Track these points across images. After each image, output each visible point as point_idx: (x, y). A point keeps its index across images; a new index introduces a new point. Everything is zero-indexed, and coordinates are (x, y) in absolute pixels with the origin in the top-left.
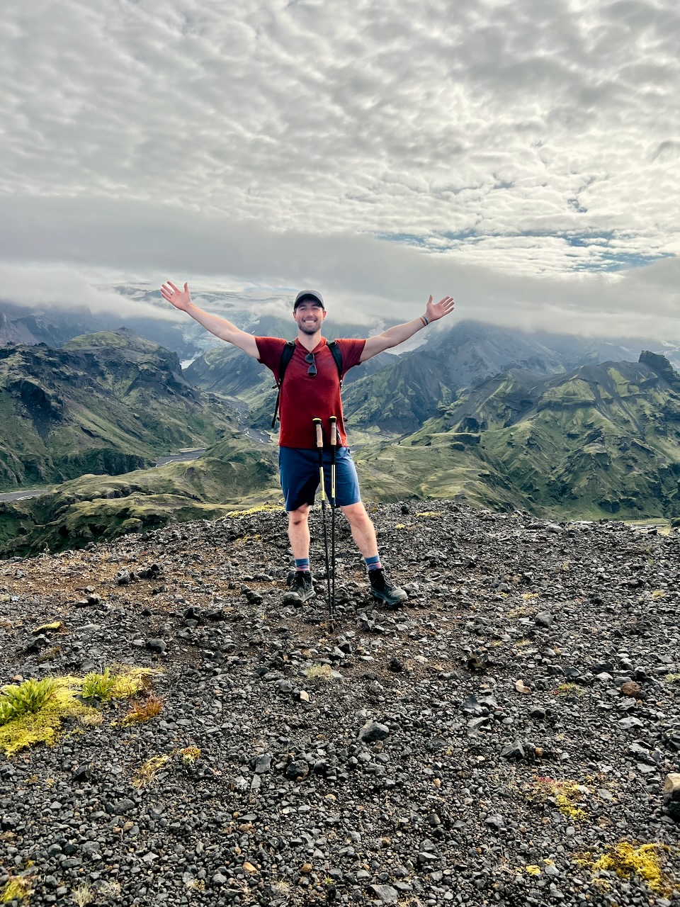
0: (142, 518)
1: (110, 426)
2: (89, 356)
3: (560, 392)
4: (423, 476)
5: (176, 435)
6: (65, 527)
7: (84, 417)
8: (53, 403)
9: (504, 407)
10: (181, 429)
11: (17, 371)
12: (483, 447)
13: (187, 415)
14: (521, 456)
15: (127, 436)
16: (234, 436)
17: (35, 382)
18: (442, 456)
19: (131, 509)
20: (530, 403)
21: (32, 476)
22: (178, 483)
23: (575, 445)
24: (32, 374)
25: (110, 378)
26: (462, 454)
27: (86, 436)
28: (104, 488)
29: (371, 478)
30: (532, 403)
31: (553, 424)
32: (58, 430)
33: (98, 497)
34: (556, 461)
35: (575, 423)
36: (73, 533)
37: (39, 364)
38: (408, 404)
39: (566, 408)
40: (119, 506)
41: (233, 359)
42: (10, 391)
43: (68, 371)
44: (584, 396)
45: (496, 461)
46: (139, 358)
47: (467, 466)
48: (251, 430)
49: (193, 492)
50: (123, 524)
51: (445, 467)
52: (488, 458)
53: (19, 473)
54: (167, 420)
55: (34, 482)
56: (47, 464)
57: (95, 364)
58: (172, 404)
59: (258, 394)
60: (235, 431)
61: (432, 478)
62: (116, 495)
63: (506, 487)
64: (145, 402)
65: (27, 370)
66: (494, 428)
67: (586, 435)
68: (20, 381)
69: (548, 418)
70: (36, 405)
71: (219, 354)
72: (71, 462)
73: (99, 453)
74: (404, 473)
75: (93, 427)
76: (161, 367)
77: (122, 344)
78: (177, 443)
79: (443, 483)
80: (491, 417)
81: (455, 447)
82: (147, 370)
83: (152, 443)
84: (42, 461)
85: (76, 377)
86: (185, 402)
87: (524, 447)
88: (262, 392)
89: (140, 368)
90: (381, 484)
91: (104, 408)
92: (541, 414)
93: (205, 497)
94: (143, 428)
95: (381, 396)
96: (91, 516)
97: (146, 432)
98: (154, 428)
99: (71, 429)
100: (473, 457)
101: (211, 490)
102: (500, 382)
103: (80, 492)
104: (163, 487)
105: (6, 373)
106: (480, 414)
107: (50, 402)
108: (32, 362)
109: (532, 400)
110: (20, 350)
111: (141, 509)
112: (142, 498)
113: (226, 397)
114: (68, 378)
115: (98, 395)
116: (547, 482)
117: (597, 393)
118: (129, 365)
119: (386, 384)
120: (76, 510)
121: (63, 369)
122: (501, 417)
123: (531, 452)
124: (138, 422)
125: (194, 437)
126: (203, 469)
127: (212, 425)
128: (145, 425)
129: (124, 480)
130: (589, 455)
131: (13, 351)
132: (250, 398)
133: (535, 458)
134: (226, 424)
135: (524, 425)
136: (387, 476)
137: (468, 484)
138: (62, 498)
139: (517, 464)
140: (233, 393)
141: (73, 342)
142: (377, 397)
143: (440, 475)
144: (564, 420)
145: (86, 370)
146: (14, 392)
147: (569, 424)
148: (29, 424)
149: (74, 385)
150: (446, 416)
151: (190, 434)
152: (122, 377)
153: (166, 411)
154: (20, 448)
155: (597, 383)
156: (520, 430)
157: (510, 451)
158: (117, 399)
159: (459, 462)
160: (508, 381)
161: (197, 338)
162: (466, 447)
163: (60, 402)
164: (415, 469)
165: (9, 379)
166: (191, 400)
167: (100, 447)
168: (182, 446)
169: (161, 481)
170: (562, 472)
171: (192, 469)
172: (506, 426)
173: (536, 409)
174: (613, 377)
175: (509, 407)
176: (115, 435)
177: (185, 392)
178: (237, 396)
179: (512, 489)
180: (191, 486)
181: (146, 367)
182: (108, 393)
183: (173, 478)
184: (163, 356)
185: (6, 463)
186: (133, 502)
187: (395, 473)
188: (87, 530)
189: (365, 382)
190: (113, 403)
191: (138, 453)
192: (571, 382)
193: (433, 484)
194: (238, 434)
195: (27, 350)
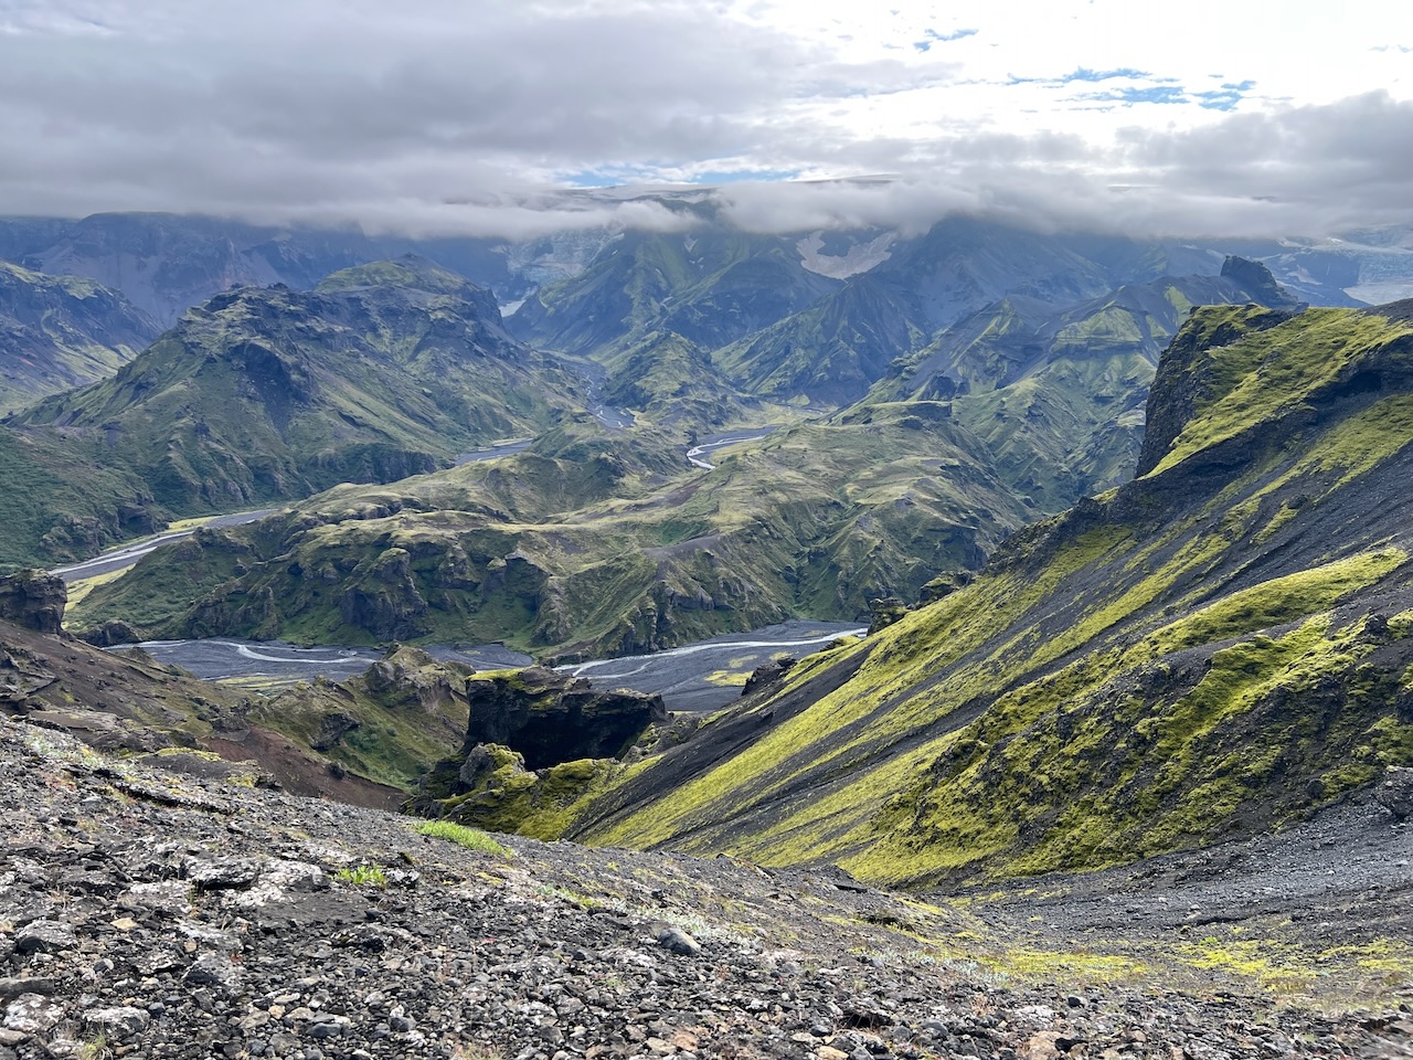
0: (408, 547)
1: (385, 408)
2: (354, 301)
3: (1085, 328)
4: (851, 472)
5: (488, 420)
6: (297, 564)
7: (346, 396)
8: (295, 377)
9: (996, 357)
10: (495, 410)
11: (238, 329)
12: (956, 423)
13: (505, 388)
14: (1016, 435)
15: (412, 423)
16: (576, 419)
17: (266, 345)
18: (885, 439)
19: (393, 535)
20: (1038, 349)
21: (265, 489)
22: (475, 495)
23: (1105, 414)
24: (263, 333)
25: (387, 333)
26: (918, 436)
27: (347, 426)
28: (362, 504)
29: (769, 478)
30: (1041, 349)
31: (1072, 382)
32: (304, 418)
33: (353, 517)
34: (1073, 441)
35: (1107, 378)
36: (308, 574)
37: (275, 316)
38: (853, 358)
39: (1095, 354)
40: (377, 530)
41: (583, 297)
42: (229, 361)
43: (320, 326)
44: (1123, 335)
45: (977, 443)
46: (430, 300)
47: (927, 453)
48: (607, 408)
49: (496, 507)
50: (380, 558)
51: (888, 457)
52: (962, 440)
53: (246, 485)
54: (473, 396)
55: (268, 497)
56: (287, 470)
57: (364, 314)
58: (482, 372)
59: (621, 350)
60: (578, 410)
61: (866, 474)
62: (380, 514)
63: (987, 484)
64: (441, 371)
65: (254, 326)
66: (977, 392)
67: (1124, 397)
68: (243, 345)
69: (1064, 373)
70: (268, 380)
71: (562, 291)
72: (323, 466)
73: (365, 450)
74: (821, 467)
75: (358, 412)
76: (463, 315)
77: (407, 280)
78: (489, 431)
79: (883, 481)
80: (975, 373)
81: (906, 424)
82: (442, 319)
83: (451, 432)
84: (280, 465)
85: (332, 334)
86: (502, 369)
87: (1022, 420)
88: (627, 347)
89: (432, 317)
90: (782, 487)
91: (377, 381)
92: (1053, 366)
93: (516, 514)
94: (437, 410)
95: (811, 346)
96: (334, 547)
97: (442, 417)
98: (454, 410)
99: (323, 416)
100: (936, 440)
101: (525, 503)
102: (990, 317)
103: (325, 511)
104: (451, 500)
105: (222, 332)
106: (958, 369)
107: (289, 375)
108: (264, 315)
109: (1041, 343)
110: (244, 295)
111: (407, 534)
112: (412, 517)
113: (572, 358)
114: (319, 338)
115: (369, 361)
116: (1055, 474)
117: (1145, 329)
118: (414, 313)
119: (819, 326)
120: (315, 537)
121: (312, 323)
122: (990, 373)
123: (1033, 427)
124: (430, 402)
125: (515, 422)
126: (513, 470)
127: (544, 403)
128: (441, 406)
129: (392, 492)
130: (1124, 429)
131: (234, 299)
132: (609, 357)
133: (1039, 438)
134: (567, 401)
135: (1026, 385)
136: (793, 473)
137: (920, 482)
138: (297, 520)
139: (1009, 447)
140: (583, 351)
141: (333, 281)
142: (805, 348)
143: (879, 469)
144: (1090, 375)
145: (349, 323)
146: (235, 362)
147: (1098, 381)
148: (259, 409)
149: (330, 347)
150: (903, 374)
151: (509, 418)
152: (405, 332)
153: (473, 383)
154: (246, 446)
155: (1146, 313)
156: (1017, 393)
157: (1000, 427)
158: (398, 367)
159: (912, 448)
160: (1003, 314)
161: (530, 266)
162: (927, 423)
163: (304, 374)
164: (841, 461)
165: (226, 342)
166: (512, 365)
167: (367, 442)
168: (498, 436)
169: (449, 491)
170: (1081, 457)
171: (497, 471)
172: (998, 386)
173: (1046, 360)
174: (1174, 302)
175: (1004, 357)
176: (393, 422)
177: (503, 352)
178: (590, 356)
179: (997, 488)
180: (494, 497)
181: (440, 315)
182: (383, 357)
183: (468, 486)
184: (471, 296)
185: (226, 470)
186: (397, 523)
187: (806, 469)
188: (329, 567)
189: (787, 324)
190: (390, 373)
191: (426, 449)
192: (1103, 314)
193: (867, 484)
194: (582, 415)
195: (255, 296)
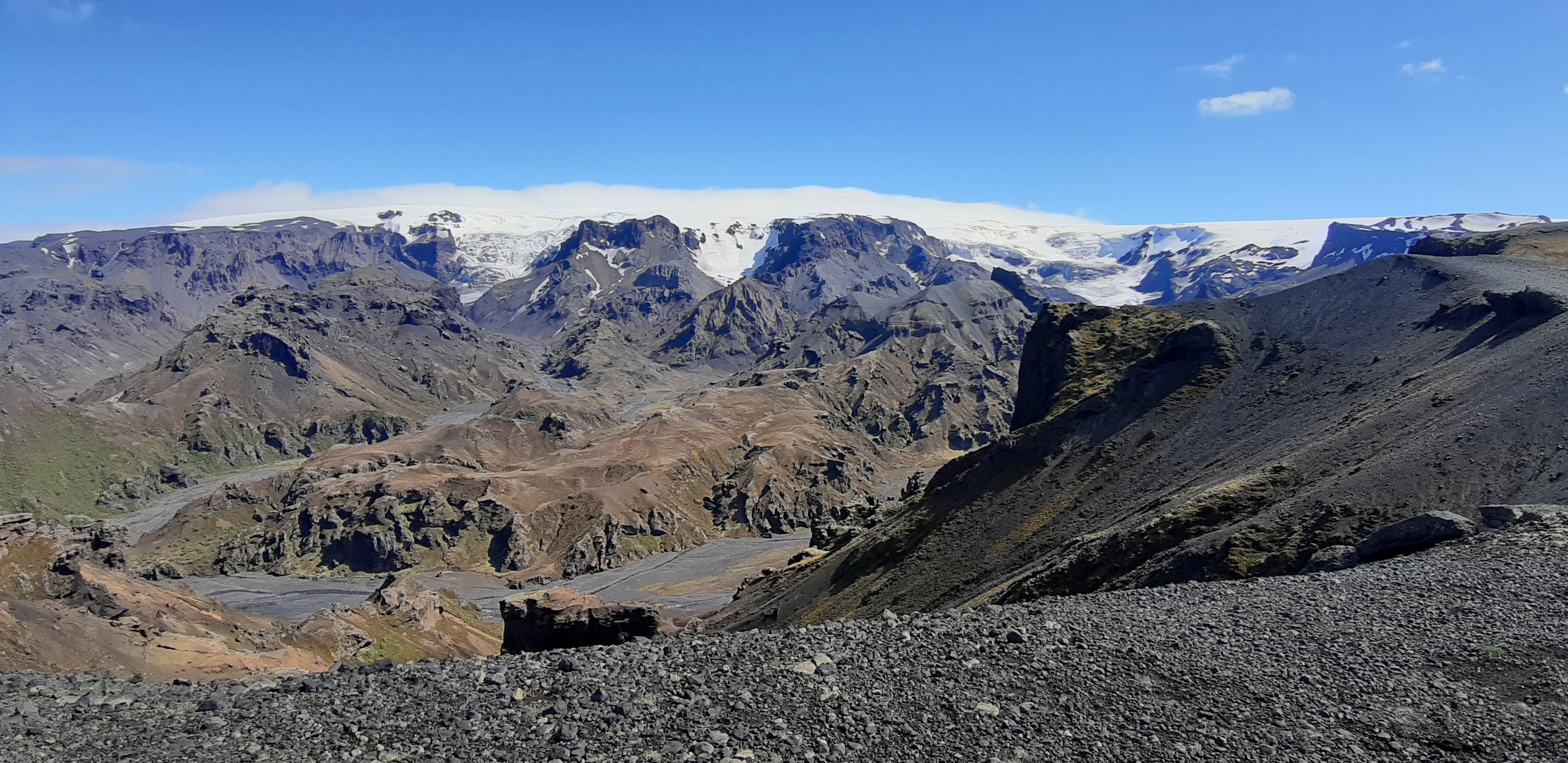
0: (398, 494)
1: (369, 381)
2: (345, 298)
3: (905, 316)
4: (750, 423)
5: (453, 389)
6: (306, 511)
7: (337, 373)
8: (299, 358)
10: (461, 382)
11: (255, 322)
12: (822, 384)
15: (392, 393)
16: (526, 387)
17: (276, 333)
19: (385, 485)
20: (875, 330)
22: (449, 450)
23: (924, 376)
24: (274, 324)
25: (371, 323)
26: (796, 393)
27: (339, 396)
28: (357, 460)
29: (687, 429)
31: (900, 354)
32: (305, 391)
33: (349, 471)
35: (924, 350)
36: (316, 519)
37: (283, 311)
40: (371, 481)
42: (247, 347)
43: (319, 317)
44: (932, 320)
46: (407, 296)
47: (802, 407)
49: (467, 459)
50: (374, 504)
51: (776, 410)
52: (827, 396)
53: (259, 447)
54: (442, 371)
55: (276, 455)
56: (291, 434)
57: (353, 307)
58: (449, 351)
60: (528, 379)
61: (761, 423)
62: (372, 468)
63: (847, 428)
65: (267, 319)
67: (936, 363)
68: (258, 334)
69: (895, 347)
71: (511, 287)
73: (356, 416)
74: (727, 419)
75: (348, 385)
76: (433, 307)
78: (456, 398)
81: (787, 385)
82: (416, 311)
84: (286, 430)
85: (328, 324)
86: (465, 348)
87: (868, 381)
89: (408, 309)
91: (364, 360)
93: (483, 464)
94: (412, 382)
96: (336, 496)
97: (416, 388)
99: (320, 389)
100: (809, 396)
101: (490, 455)
103: (326, 467)
104: (430, 455)
105: (242, 324)
107: (294, 357)
108: (274, 310)
109: (877, 326)
110: (259, 295)
111: (396, 484)
112: (399, 470)
114: (317, 327)
118: (394, 306)
120: (320, 489)
121: (312, 315)
122: (843, 347)
124: (406, 376)
125: (476, 391)
127: (500, 375)
128: (415, 379)
129: (380, 449)
131: (251, 298)
134: (518, 372)
135: (869, 356)
136: (707, 425)
138: (304, 475)
141: (328, 282)
145: (341, 315)
149: (326, 334)
150: (780, 349)
151: (471, 387)
153: (441, 360)
154: (258, 416)
155: (946, 305)
156: (864, 362)
162: (802, 384)
163: (306, 356)
165: (244, 332)
167: (358, 409)
168: (463, 402)
169: (427, 446)
175: (852, 336)
177: (465, 335)
179: (854, 430)
180: (466, 452)
181: (414, 307)
183: (442, 443)
184: (440, 292)
185: (243, 435)
186: (389, 475)
187: (716, 421)
191: (405, 414)
193: (763, 431)
194: (531, 384)
195: (267, 295)
